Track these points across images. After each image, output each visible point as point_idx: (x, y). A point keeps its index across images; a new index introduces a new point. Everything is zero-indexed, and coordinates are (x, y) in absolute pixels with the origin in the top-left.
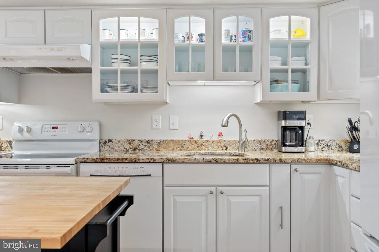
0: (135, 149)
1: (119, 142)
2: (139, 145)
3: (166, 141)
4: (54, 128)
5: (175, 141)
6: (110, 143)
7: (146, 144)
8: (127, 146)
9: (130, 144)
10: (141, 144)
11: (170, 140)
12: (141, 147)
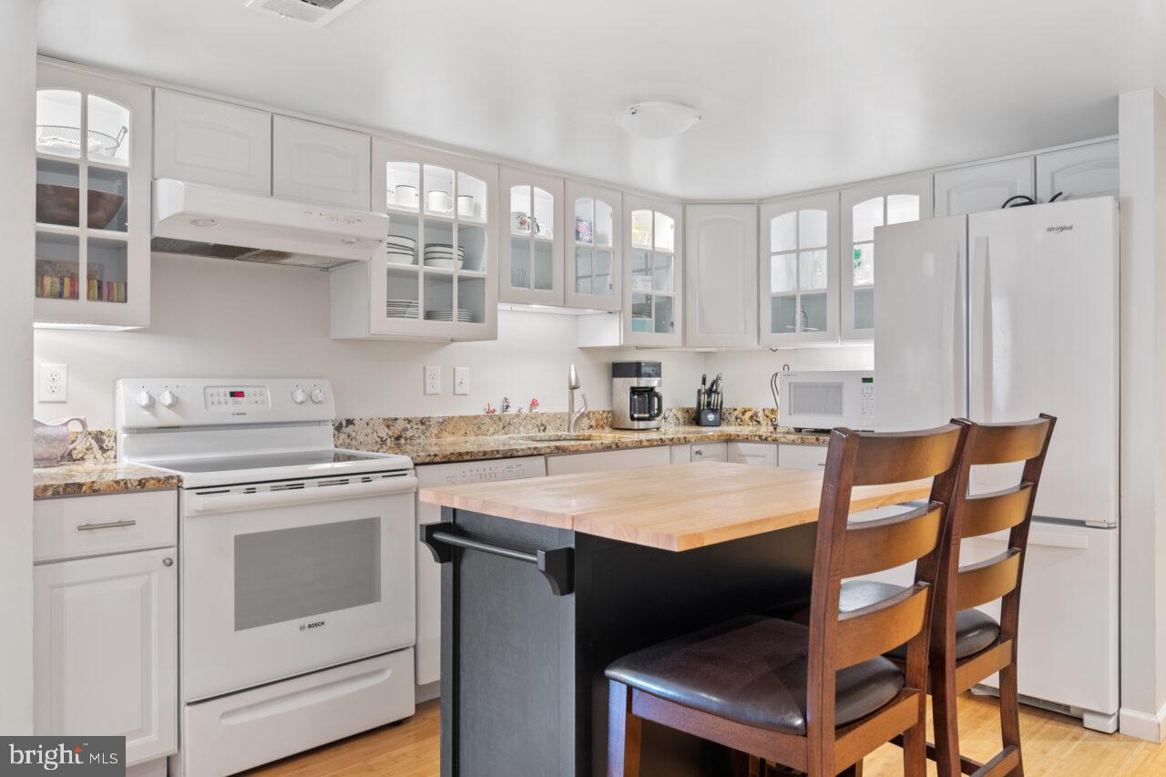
0: (398, 438)
1: (368, 424)
2: (405, 430)
3: (453, 418)
4: (233, 394)
5: (467, 417)
6: (351, 427)
7: (419, 426)
8: (383, 432)
9: (388, 427)
10: (409, 426)
11: (461, 417)
12: (409, 434)
